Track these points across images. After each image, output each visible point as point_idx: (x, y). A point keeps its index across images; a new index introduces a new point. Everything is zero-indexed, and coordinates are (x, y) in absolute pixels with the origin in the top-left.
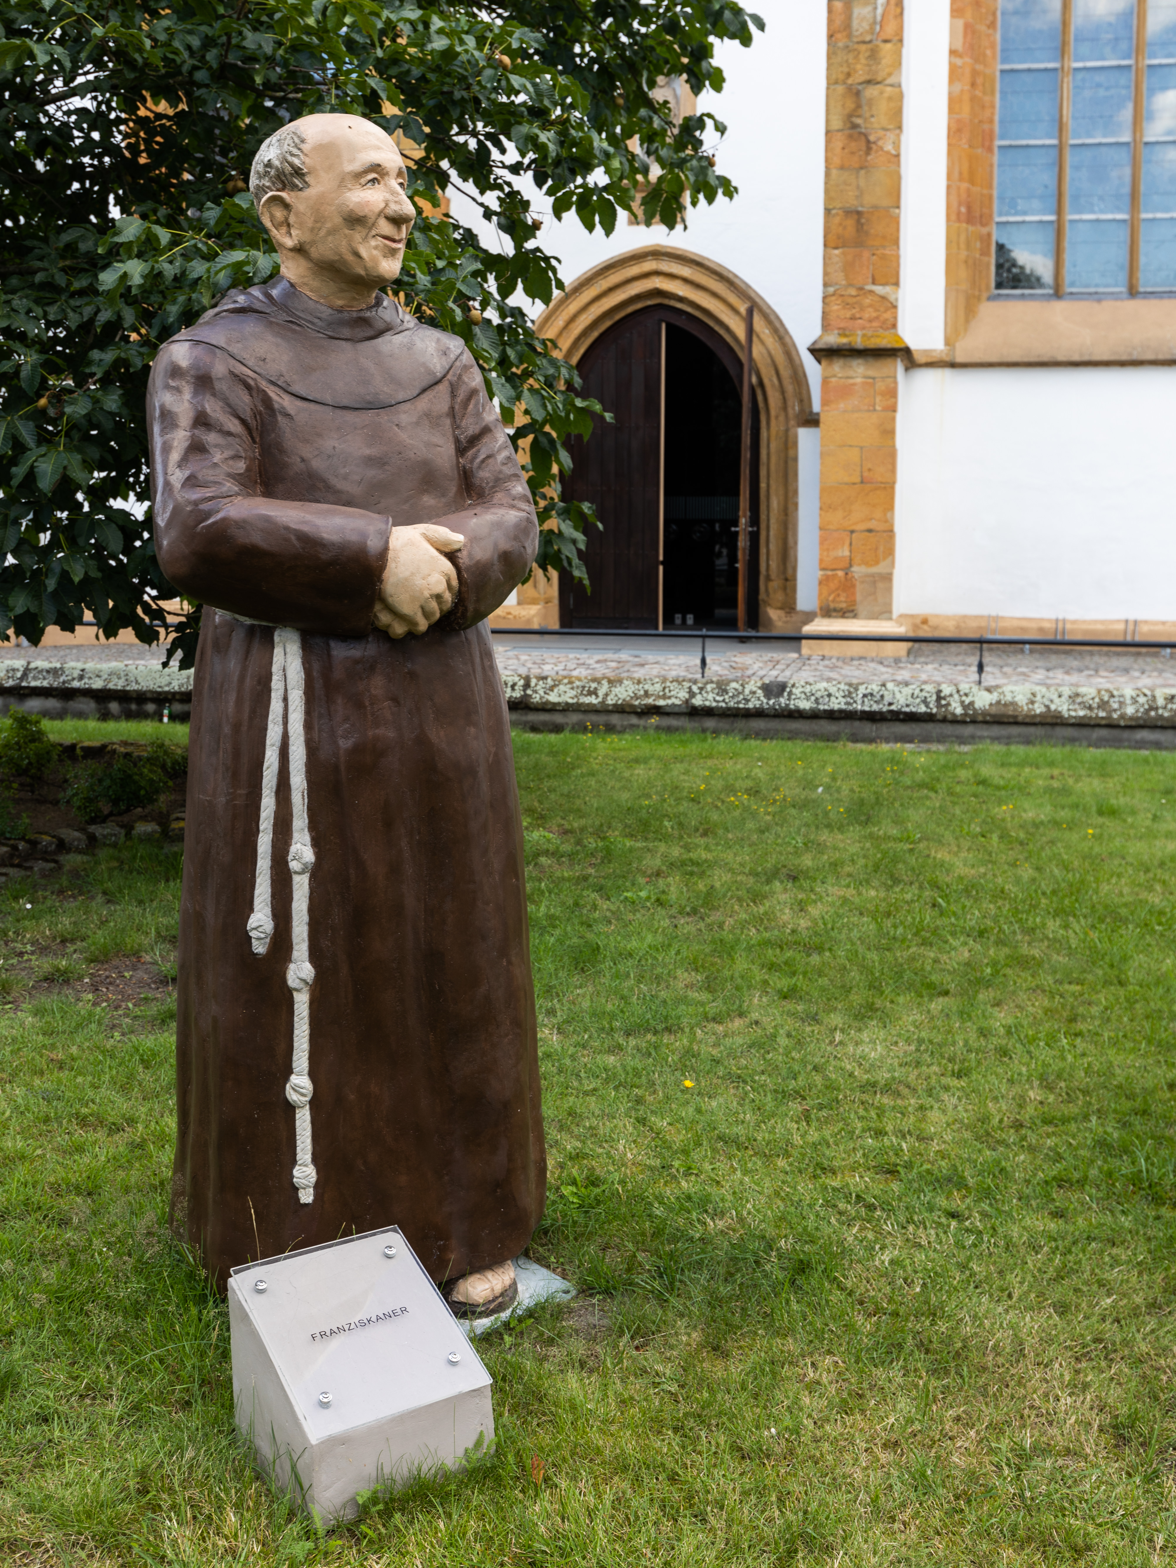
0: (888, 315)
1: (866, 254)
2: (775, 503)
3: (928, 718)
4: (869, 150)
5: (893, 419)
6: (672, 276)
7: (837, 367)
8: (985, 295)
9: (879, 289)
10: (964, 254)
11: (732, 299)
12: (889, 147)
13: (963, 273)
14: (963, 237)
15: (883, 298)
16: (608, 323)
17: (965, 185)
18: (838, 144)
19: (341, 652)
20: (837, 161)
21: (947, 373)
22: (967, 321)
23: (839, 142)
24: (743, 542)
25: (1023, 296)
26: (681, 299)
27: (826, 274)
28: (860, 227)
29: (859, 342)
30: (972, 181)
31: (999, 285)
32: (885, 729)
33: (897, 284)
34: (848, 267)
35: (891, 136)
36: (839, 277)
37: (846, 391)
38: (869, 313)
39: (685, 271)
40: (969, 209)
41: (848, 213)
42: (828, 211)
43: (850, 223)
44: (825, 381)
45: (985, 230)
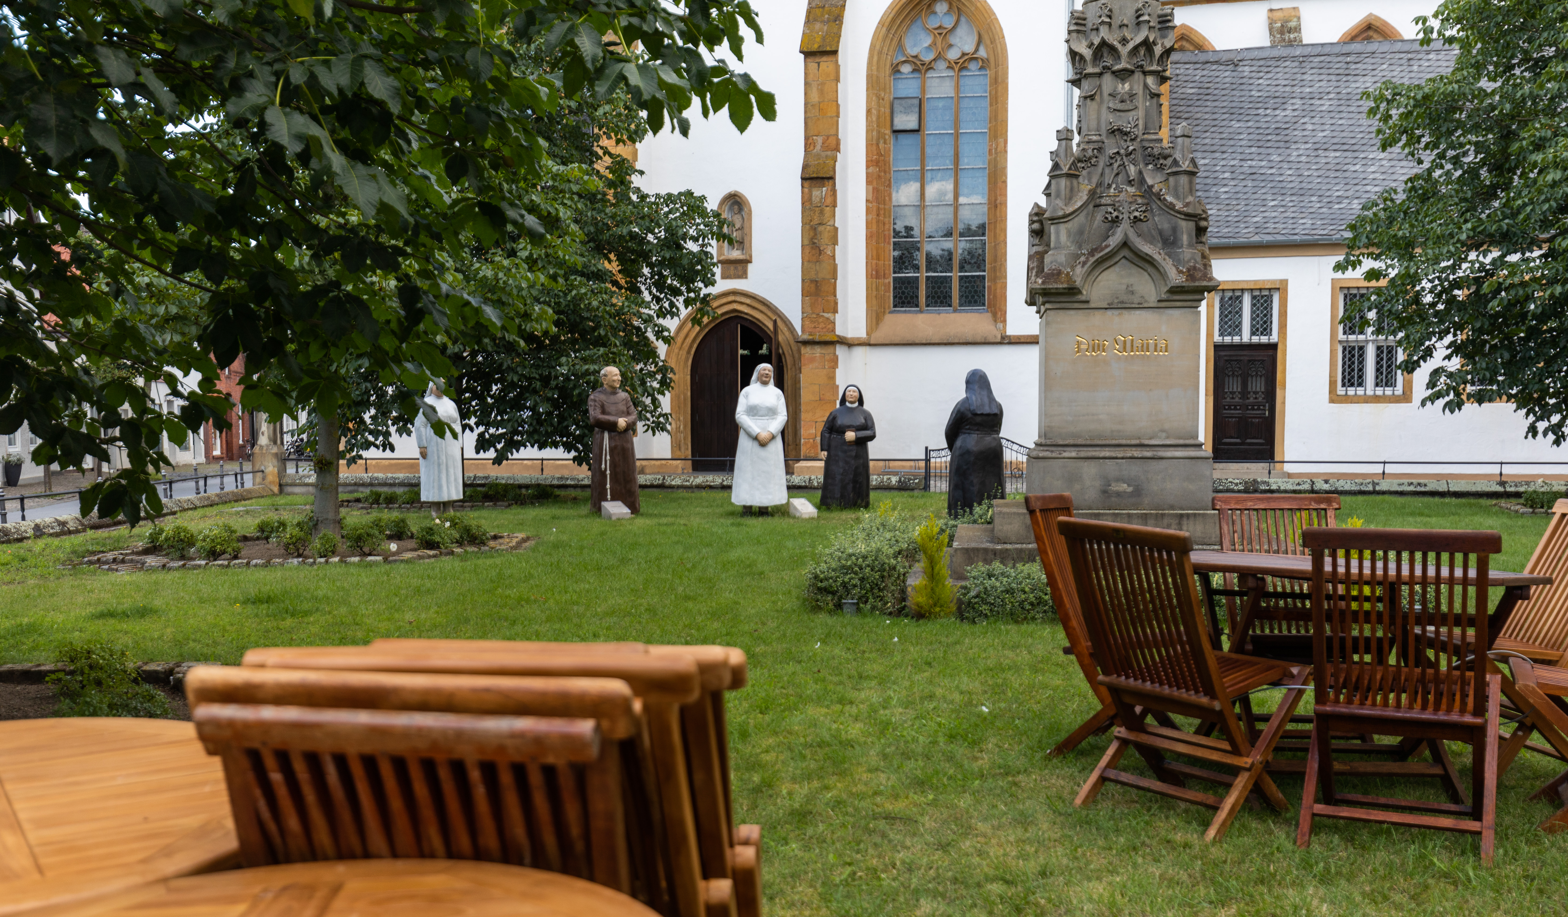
0: (830, 326)
1: (822, 299)
4: (822, 254)
5: (835, 372)
6: (743, 303)
7: (813, 349)
8: (888, 311)
9: (826, 315)
10: (875, 293)
11: (770, 315)
12: (830, 253)
13: (874, 302)
14: (874, 286)
15: (828, 319)
16: (713, 325)
17: (874, 263)
20: (807, 258)
21: (868, 348)
22: (877, 324)
23: (807, 251)
25: (905, 312)
26: (743, 313)
27: (802, 308)
28: (817, 287)
29: (817, 338)
30: (879, 262)
31: (895, 306)
33: (835, 311)
34: (812, 305)
35: (832, 248)
36: (808, 309)
37: (814, 360)
38: (823, 326)
40: (877, 272)
41: (812, 281)
42: (803, 280)
43: (813, 286)
44: (806, 354)
45: (887, 281)
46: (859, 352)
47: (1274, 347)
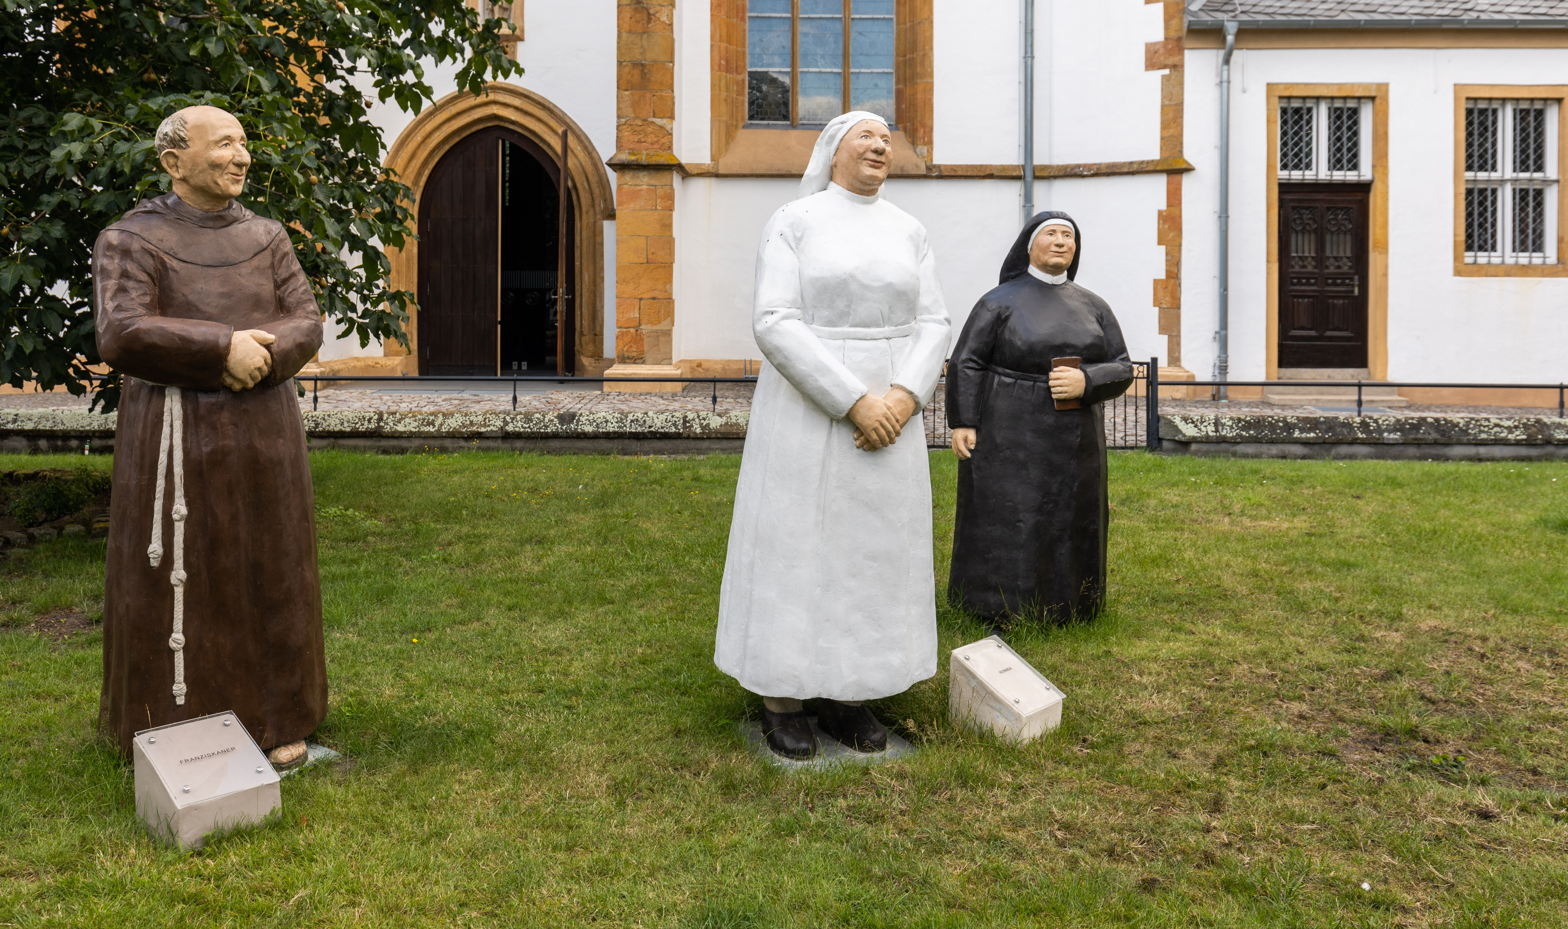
0: (665, 140)
1: (648, 95)
2: (586, 277)
3: (677, 436)
4: (649, 20)
5: (671, 216)
6: (506, 105)
7: (628, 177)
8: (741, 124)
9: (658, 121)
10: (724, 94)
11: (553, 123)
12: (664, 18)
13: (724, 109)
14: (723, 83)
15: (662, 127)
16: (457, 139)
17: (724, 45)
18: (627, 15)
19: (204, 400)
20: (626, 27)
21: (713, 181)
22: (727, 143)
23: (627, 13)
24: (560, 307)
25: (768, 126)
26: (513, 123)
27: (619, 109)
28: (643, 75)
29: (644, 159)
30: (729, 42)
31: (751, 118)
32: (647, 445)
33: (672, 117)
34: (635, 105)
35: (666, 11)
36: (629, 112)
37: (635, 195)
38: (651, 138)
39: (517, 102)
40: (727, 61)
41: (635, 65)
42: (620, 63)
43: (637, 72)
44: (619, 187)
45: (740, 77)
46: (700, 187)
47: (1364, 188)
